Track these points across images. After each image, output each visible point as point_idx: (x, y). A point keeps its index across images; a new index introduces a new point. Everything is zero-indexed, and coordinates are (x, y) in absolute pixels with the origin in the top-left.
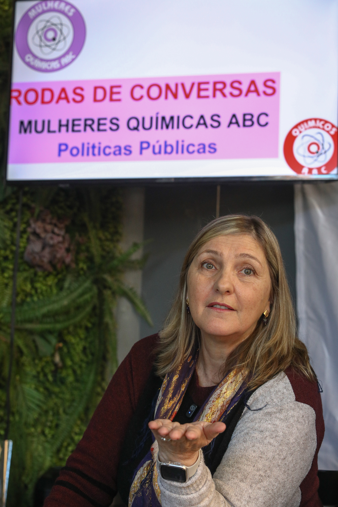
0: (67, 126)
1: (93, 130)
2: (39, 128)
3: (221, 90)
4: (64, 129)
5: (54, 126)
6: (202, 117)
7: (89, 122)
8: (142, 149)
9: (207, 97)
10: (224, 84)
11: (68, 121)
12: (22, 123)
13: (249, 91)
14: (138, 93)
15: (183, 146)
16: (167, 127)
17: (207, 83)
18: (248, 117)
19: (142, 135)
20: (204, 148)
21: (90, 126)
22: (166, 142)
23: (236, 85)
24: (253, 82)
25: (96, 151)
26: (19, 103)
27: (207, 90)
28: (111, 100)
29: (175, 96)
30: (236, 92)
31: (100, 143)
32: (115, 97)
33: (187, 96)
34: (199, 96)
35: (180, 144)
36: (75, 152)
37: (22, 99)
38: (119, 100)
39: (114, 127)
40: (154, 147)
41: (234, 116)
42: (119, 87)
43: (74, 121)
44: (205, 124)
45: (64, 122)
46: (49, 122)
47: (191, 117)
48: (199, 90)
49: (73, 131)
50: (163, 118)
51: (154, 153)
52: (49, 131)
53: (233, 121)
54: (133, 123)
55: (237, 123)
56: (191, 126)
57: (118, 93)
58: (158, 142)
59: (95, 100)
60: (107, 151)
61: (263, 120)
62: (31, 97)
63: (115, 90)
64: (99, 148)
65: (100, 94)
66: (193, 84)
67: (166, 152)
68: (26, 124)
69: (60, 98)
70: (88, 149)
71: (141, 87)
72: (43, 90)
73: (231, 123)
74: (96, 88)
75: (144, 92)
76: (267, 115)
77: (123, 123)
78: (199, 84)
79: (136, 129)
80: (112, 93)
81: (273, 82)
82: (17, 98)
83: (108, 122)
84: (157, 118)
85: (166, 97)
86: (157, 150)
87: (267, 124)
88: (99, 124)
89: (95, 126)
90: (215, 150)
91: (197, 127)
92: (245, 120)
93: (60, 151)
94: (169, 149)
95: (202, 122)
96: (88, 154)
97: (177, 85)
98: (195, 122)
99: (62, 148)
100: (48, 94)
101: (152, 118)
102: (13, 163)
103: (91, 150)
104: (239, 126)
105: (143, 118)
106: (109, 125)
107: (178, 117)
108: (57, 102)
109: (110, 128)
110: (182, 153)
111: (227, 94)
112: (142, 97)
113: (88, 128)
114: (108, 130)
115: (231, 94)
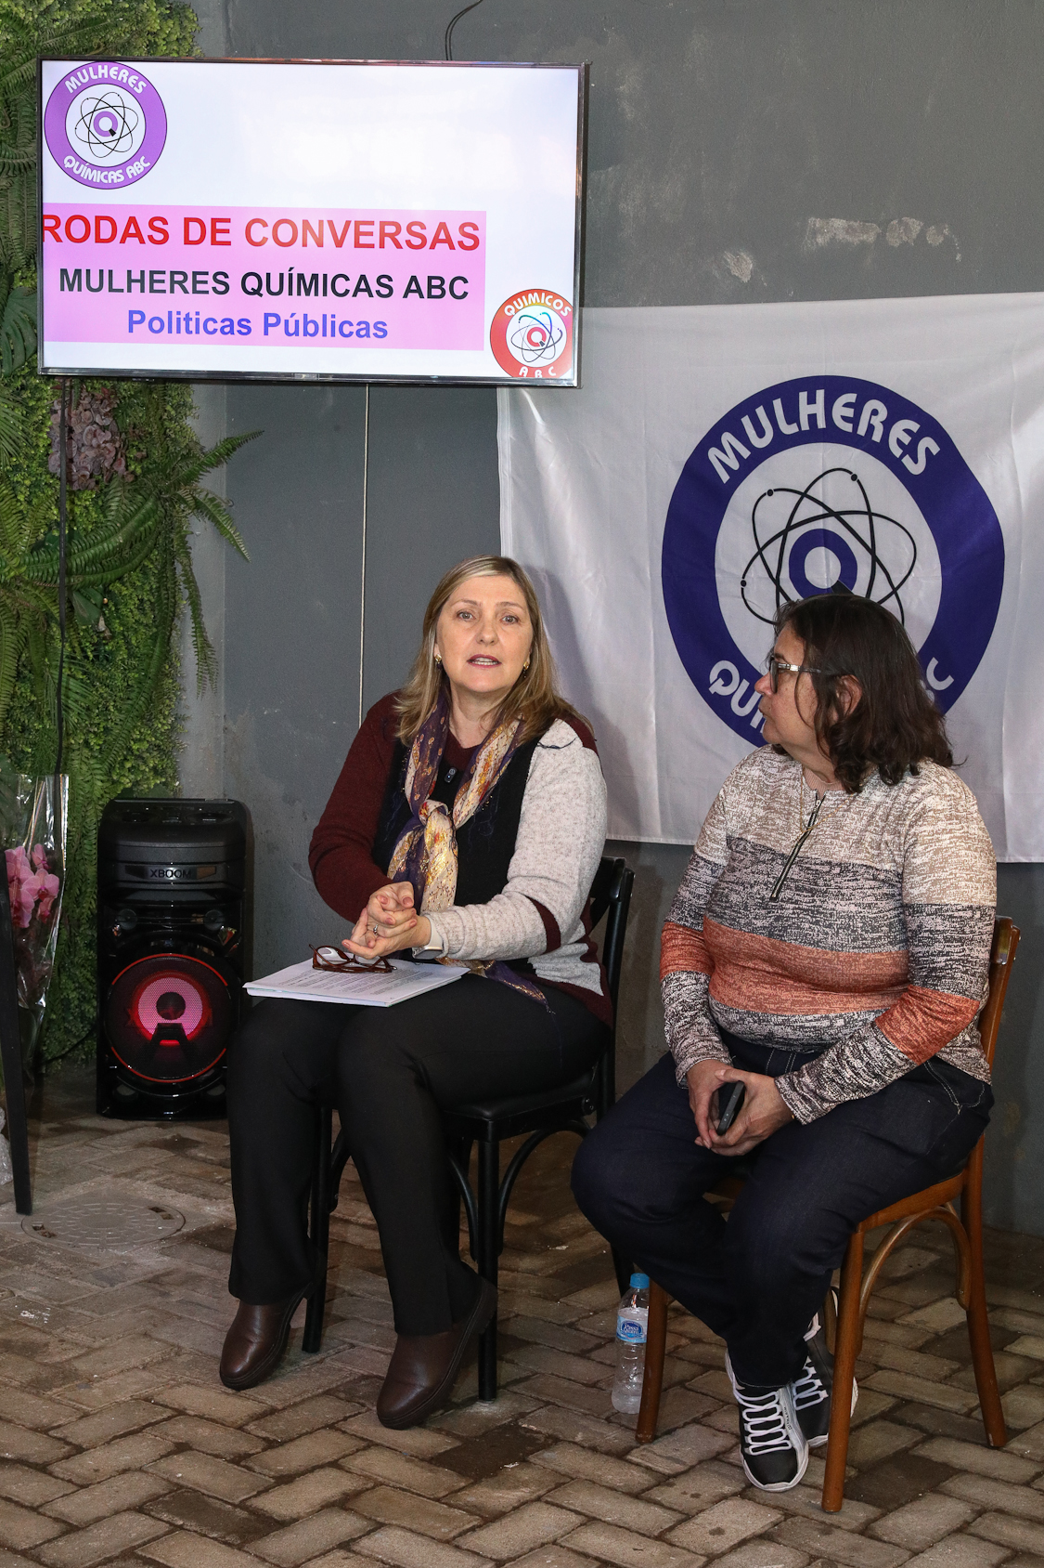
0: (142, 281)
1: (186, 291)
2: (95, 283)
3: (393, 237)
4: (136, 286)
5: (120, 281)
6: (363, 278)
7: (179, 278)
8: (267, 325)
9: (371, 246)
10: (398, 226)
11: (142, 272)
12: (64, 272)
13: (436, 240)
14: (258, 232)
15: (333, 323)
16: (308, 293)
17: (372, 223)
18: (437, 282)
19: (267, 303)
20: (367, 329)
21: (180, 283)
22: (305, 316)
23: (416, 229)
24: (442, 226)
25: (192, 328)
26: (58, 239)
27: (371, 234)
28: (214, 242)
29: (320, 243)
30: (416, 241)
31: (197, 313)
32: (220, 237)
33: (339, 243)
34: (357, 245)
35: (329, 320)
36: (156, 325)
37: (61, 231)
38: (228, 243)
39: (220, 288)
40: (287, 322)
41: (414, 279)
42: (228, 220)
43: (152, 273)
44: (368, 290)
45: (136, 276)
46: (111, 272)
47: (347, 279)
48: (358, 234)
49: (152, 290)
50: (301, 277)
51: (287, 333)
52: (111, 289)
53: (413, 287)
54: (252, 283)
55: (419, 290)
56: (347, 291)
57: (227, 231)
58: (293, 315)
59: (187, 242)
60: (211, 326)
61: (458, 291)
62: (78, 229)
63: (219, 226)
64: (197, 320)
65: (195, 231)
66: (348, 223)
67: (306, 333)
68: (71, 274)
69: (126, 235)
70: (179, 320)
71: (265, 225)
72: (98, 219)
73: (408, 290)
74: (187, 221)
75: (268, 232)
76: (465, 281)
77: (234, 282)
78: (358, 224)
79: (257, 292)
80: (214, 231)
81: (476, 228)
82: (52, 229)
83: (209, 278)
84: (291, 276)
85: (305, 245)
86: (292, 330)
87: (465, 294)
88: (195, 282)
90: (385, 333)
91: (355, 295)
92: (430, 287)
93: (132, 323)
94: (311, 328)
95: (363, 286)
96: (179, 331)
97: (321, 223)
98: (352, 285)
99: (135, 318)
100: (106, 226)
101: (282, 275)
102: (53, 340)
103: (183, 324)
104: (422, 296)
105: (268, 275)
106: (212, 283)
107: (325, 276)
108: (123, 241)
109: (214, 289)
110: (333, 335)
111: (403, 244)
112: (265, 240)
113: (177, 287)
114: (211, 291)
115: (408, 242)
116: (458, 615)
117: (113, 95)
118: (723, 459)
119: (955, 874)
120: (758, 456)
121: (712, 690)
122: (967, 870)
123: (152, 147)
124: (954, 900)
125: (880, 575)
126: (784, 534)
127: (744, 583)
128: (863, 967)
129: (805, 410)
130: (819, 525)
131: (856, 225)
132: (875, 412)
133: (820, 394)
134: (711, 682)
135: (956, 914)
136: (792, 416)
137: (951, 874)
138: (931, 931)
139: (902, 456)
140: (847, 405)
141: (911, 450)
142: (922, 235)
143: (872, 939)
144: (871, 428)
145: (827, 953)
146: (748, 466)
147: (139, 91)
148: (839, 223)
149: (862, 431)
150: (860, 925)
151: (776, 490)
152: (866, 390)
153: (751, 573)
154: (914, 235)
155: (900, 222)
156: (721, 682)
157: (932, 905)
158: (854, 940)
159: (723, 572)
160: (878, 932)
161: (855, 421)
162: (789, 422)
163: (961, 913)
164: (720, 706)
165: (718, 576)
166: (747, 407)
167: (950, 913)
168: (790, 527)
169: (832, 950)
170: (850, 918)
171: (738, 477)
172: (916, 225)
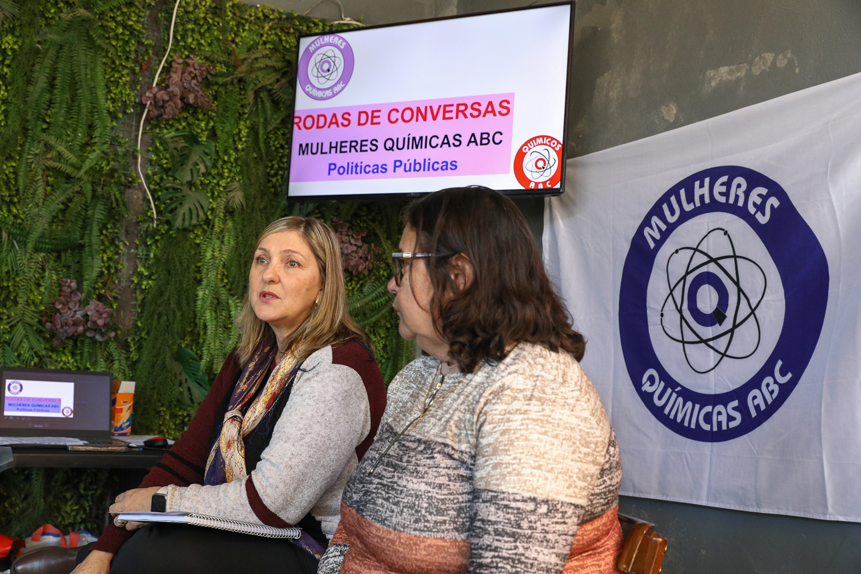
0: (336, 147)
1: (357, 151)
2: (314, 151)
3: (463, 112)
4: (333, 150)
5: (326, 148)
6: (446, 136)
7: (354, 144)
8: (395, 167)
9: (452, 118)
10: (466, 105)
11: (337, 143)
12: (301, 145)
13: (487, 112)
14: (394, 116)
15: (429, 163)
16: (417, 147)
17: (452, 105)
18: (485, 136)
19: (396, 154)
20: (447, 165)
21: (355, 147)
22: (415, 160)
23: (476, 106)
24: (490, 103)
25: (358, 170)
26: (300, 128)
27: (451, 111)
28: (372, 123)
29: (425, 119)
30: (475, 113)
31: (362, 163)
32: (375, 120)
33: (434, 118)
34: (444, 118)
35: (427, 162)
36: (341, 170)
37: (301, 124)
38: (379, 123)
39: (374, 148)
40: (405, 164)
41: (473, 135)
42: (380, 111)
43: (341, 142)
44: (448, 143)
45: (334, 145)
46: (322, 144)
47: (438, 138)
48: (445, 112)
49: (341, 152)
50: (414, 139)
51: (405, 171)
52: (322, 153)
53: (473, 140)
54: (389, 144)
55: (475, 142)
56: (437, 145)
57: (379, 117)
58: (409, 160)
59: (359, 124)
60: (368, 169)
61: (497, 140)
62: (309, 122)
63: (375, 114)
64: (361, 167)
65: (363, 118)
66: (440, 106)
67: (415, 170)
68: (304, 146)
69: (331, 123)
70: (352, 167)
71: (397, 111)
72: (319, 116)
73: (470, 142)
74: (360, 113)
75: (399, 115)
76: (501, 134)
77: (380, 145)
78: (445, 106)
79: (391, 149)
80: (373, 117)
81: (508, 102)
82: (297, 124)
83: (368, 143)
84: (409, 138)
85: (417, 120)
86: (407, 169)
87: (501, 141)
88: (362, 146)
89: (358, 148)
90: (456, 167)
91: (441, 146)
92: (482, 139)
93: (330, 170)
94: (417, 167)
95: (446, 141)
96: (352, 173)
97: (426, 107)
98: (440, 141)
99: (332, 167)
100: (322, 119)
101: (404, 139)
102: (293, 181)
103: (354, 168)
104: (477, 144)
105: (398, 139)
106: (370, 146)
107: (426, 137)
108: (329, 127)
109: (371, 149)
110: (429, 170)
111: (468, 115)
112: (397, 120)
113: (353, 149)
114: (369, 150)
115: (471, 115)
117: (329, 51)
118: (651, 234)
119: (520, 459)
120: (671, 228)
121: (643, 389)
122: (536, 456)
123: (346, 77)
124: (514, 488)
125: (743, 302)
126: (684, 278)
127: (662, 315)
128: (424, 552)
129: (698, 192)
130: (704, 269)
131: (733, 67)
132: (739, 186)
133: (707, 180)
134: (643, 383)
135: (513, 504)
136: (690, 199)
137: (515, 458)
138: (483, 521)
139: (756, 213)
140: (722, 184)
141: (761, 208)
142: (775, 60)
143: (436, 522)
144: (737, 197)
145: (390, 533)
146: (665, 235)
147: (342, 47)
148: (724, 70)
149: (731, 201)
150: (425, 505)
151: (680, 249)
152: (733, 172)
153: (666, 308)
154: (769, 64)
155: (761, 58)
156: (649, 383)
157: (489, 491)
158: (416, 521)
159: (651, 308)
160: (443, 515)
161: (726, 194)
162: (689, 203)
163: (520, 505)
164: (647, 398)
165: (648, 311)
166: (665, 198)
167: (505, 502)
168: (688, 273)
169: (395, 529)
170: (417, 496)
171: (659, 243)
172: (769, 56)
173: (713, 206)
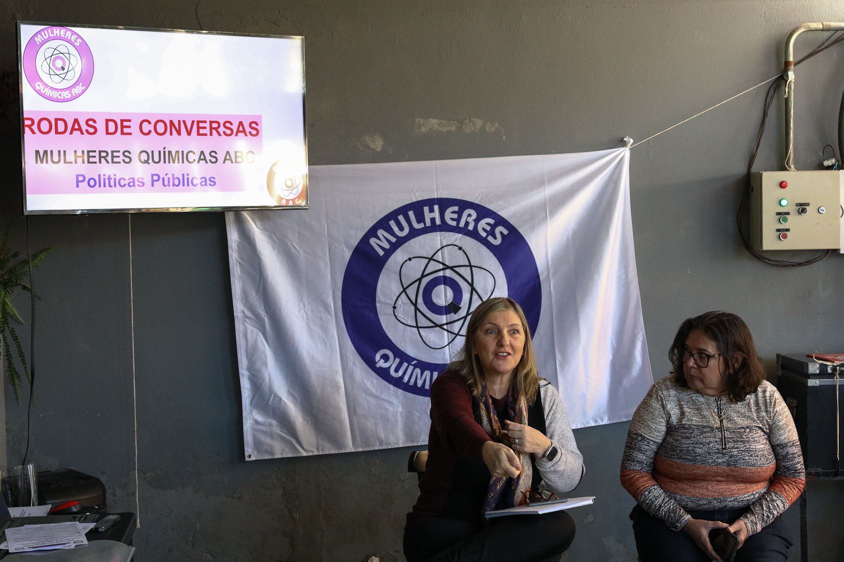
0: (83, 157)
1: (108, 162)
2: (56, 158)
3: (216, 129)
4: (80, 160)
5: (71, 157)
6: (202, 153)
7: (103, 154)
8: (153, 181)
9: (206, 135)
10: (218, 123)
11: (83, 152)
12: (37, 152)
13: (238, 131)
14: (146, 127)
15: (188, 178)
16: (174, 162)
17: (205, 122)
18: (239, 154)
19: (153, 168)
20: (206, 181)
21: (105, 158)
22: (173, 175)
23: (228, 125)
24: (241, 123)
25: (112, 183)
26: (33, 132)
27: (205, 128)
28: (122, 133)
29: (179, 133)
30: (228, 132)
31: (115, 175)
32: (126, 130)
33: (189, 133)
34: (199, 134)
35: (186, 177)
36: (92, 183)
37: (35, 127)
38: (130, 134)
39: (127, 160)
40: (163, 178)
41: (228, 153)
42: (130, 121)
43: (88, 152)
44: (205, 159)
45: (79, 154)
46: (65, 152)
47: (194, 153)
48: (199, 128)
49: (89, 162)
50: (170, 152)
51: (164, 185)
52: (65, 162)
53: (228, 157)
54: (144, 157)
55: (231, 159)
56: (194, 160)
57: (129, 127)
58: (166, 175)
59: (108, 133)
60: (122, 183)
61: (250, 159)
62: (45, 126)
63: (125, 124)
64: (115, 179)
65: (112, 128)
66: (193, 122)
67: (174, 185)
68: (41, 154)
69: (73, 129)
70: (104, 179)
71: (149, 123)
72: (56, 120)
73: (225, 159)
74: (107, 121)
75: (151, 127)
76: (253, 153)
77: (135, 156)
78: (198, 122)
79: (147, 162)
80: (123, 127)
81: (257, 124)
82: (29, 126)
83: (121, 154)
84: (164, 152)
85: (171, 134)
86: (166, 183)
87: (253, 160)
88: (113, 157)
89: (109, 158)
90: (215, 183)
91: (198, 162)
92: (236, 157)
93: (78, 182)
94: (176, 182)
95: (202, 157)
96: (105, 186)
97: (179, 122)
98: (196, 157)
99: (79, 179)
100: (61, 124)
101: (160, 152)
102: (30, 194)
103: (107, 181)
104: (232, 162)
105: (153, 152)
106: (122, 157)
107: (183, 152)
108: (71, 133)
109: (124, 160)
110: (188, 185)
111: (222, 133)
112: (150, 132)
113: (103, 160)
114: (122, 162)
115: (224, 132)
116: (487, 330)
117: (63, 46)
118: (379, 244)
121: (378, 366)
123: (86, 79)
125: (475, 296)
126: (420, 280)
127: (394, 307)
129: (428, 216)
130: (441, 274)
131: (444, 122)
132: (470, 215)
133: (436, 208)
134: (377, 361)
136: (420, 218)
139: (487, 236)
140: (453, 212)
141: (492, 233)
142: (483, 126)
144: (467, 223)
146: (394, 247)
147: (78, 44)
148: (434, 121)
149: (462, 224)
150: (767, 453)
151: (413, 258)
152: (463, 205)
153: (399, 302)
154: (478, 127)
155: (470, 120)
156: (382, 361)
158: (767, 461)
159: (380, 302)
161: (458, 220)
162: (419, 222)
164: (384, 374)
165: (378, 305)
166: (393, 215)
168: (423, 276)
172: (479, 123)
173: (444, 227)
